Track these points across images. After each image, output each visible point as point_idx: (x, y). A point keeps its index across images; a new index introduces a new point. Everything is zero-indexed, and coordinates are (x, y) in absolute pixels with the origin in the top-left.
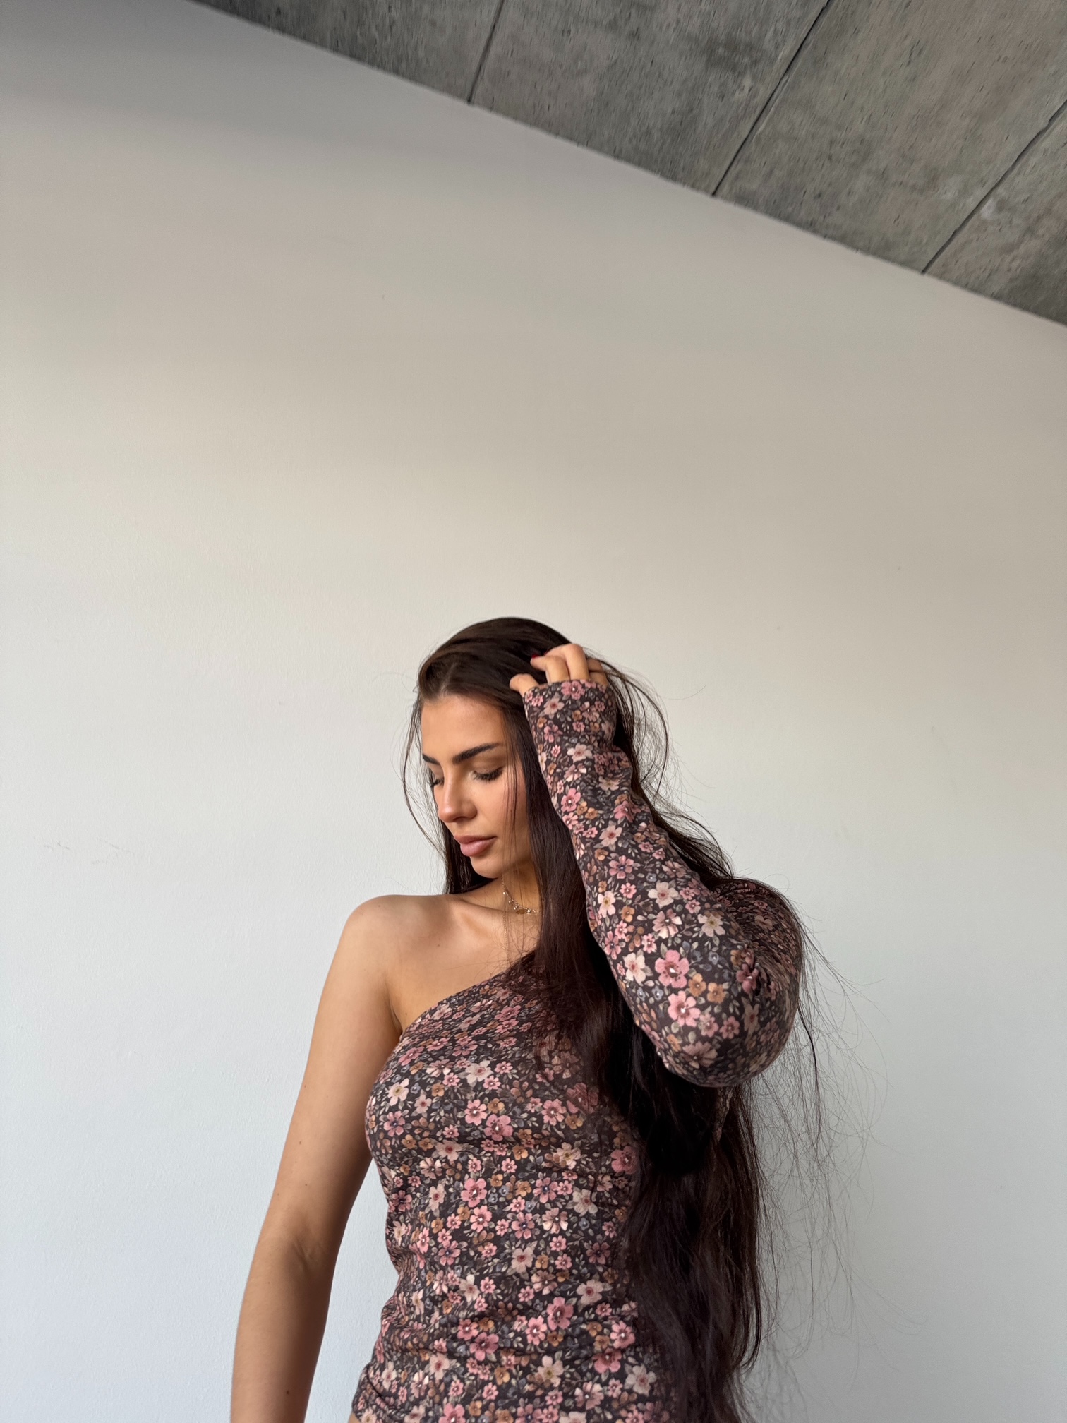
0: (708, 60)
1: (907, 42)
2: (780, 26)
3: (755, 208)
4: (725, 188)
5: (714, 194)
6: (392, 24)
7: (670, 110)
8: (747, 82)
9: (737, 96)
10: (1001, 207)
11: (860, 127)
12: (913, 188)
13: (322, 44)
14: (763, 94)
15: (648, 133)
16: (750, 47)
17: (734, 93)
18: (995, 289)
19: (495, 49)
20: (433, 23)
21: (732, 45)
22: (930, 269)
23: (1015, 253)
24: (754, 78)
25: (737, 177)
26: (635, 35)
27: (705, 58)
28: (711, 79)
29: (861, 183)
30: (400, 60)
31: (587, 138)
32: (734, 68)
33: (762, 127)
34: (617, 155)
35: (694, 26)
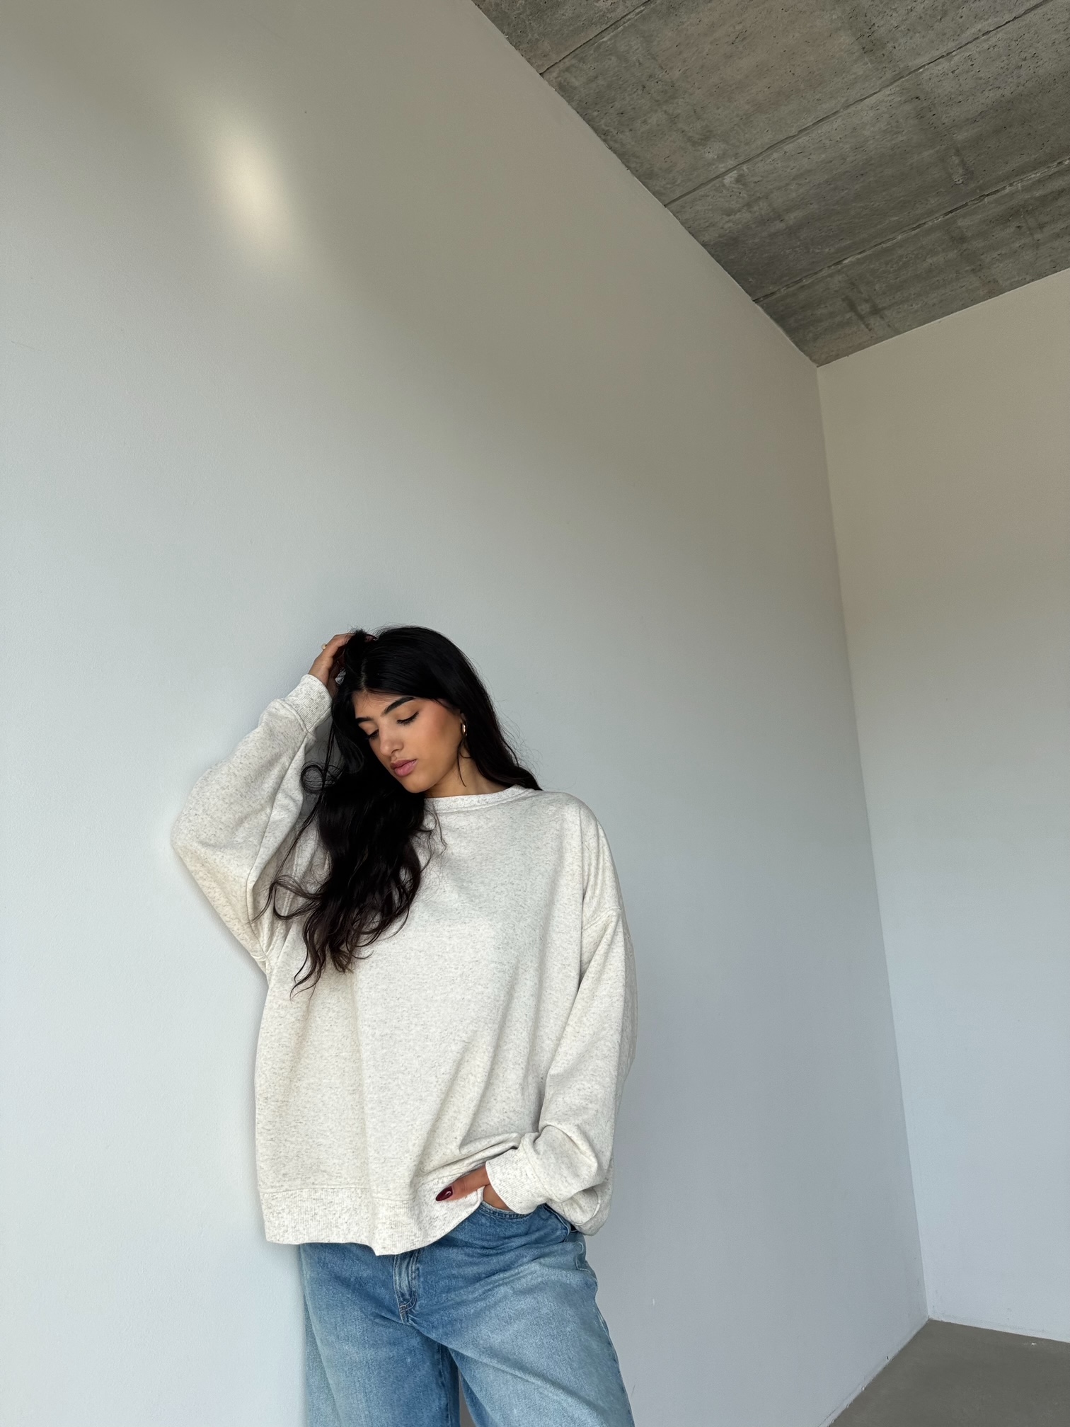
3: (571, 101)
4: (554, 73)
5: (542, 74)
11: (677, 75)
22: (669, 206)
23: (732, 217)
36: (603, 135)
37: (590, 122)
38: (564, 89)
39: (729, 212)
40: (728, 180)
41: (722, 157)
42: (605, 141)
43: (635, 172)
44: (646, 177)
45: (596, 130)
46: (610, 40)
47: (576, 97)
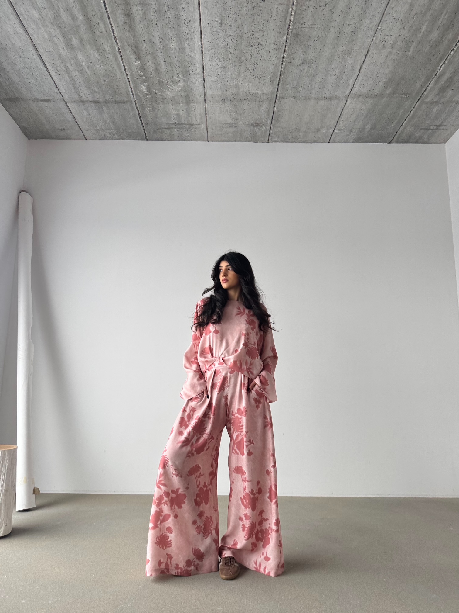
1: (295, 115)
2: (265, 119)
3: (279, 142)
4: (270, 141)
5: (268, 142)
6: (188, 136)
7: (250, 134)
8: (263, 127)
10: (339, 130)
11: (295, 127)
12: (314, 132)
13: (176, 140)
14: (268, 128)
15: (247, 137)
16: (261, 123)
17: (262, 129)
18: (351, 141)
19: (209, 134)
20: (196, 134)
21: (256, 124)
22: (330, 142)
23: (350, 135)
24: (265, 126)
25: (271, 139)
26: (236, 127)
28: (256, 128)
29: (301, 134)
30: (192, 139)
31: (235, 141)
32: (259, 126)
33: (271, 131)
34: (243, 142)
35: (247, 123)
36: (294, 142)
37: (288, 142)
38: (275, 141)
39: (348, 135)
40: (336, 131)
41: (328, 130)
42: (296, 142)
43: (311, 143)
44: (315, 141)
45: (291, 142)
46: (273, 131)
47: (279, 141)
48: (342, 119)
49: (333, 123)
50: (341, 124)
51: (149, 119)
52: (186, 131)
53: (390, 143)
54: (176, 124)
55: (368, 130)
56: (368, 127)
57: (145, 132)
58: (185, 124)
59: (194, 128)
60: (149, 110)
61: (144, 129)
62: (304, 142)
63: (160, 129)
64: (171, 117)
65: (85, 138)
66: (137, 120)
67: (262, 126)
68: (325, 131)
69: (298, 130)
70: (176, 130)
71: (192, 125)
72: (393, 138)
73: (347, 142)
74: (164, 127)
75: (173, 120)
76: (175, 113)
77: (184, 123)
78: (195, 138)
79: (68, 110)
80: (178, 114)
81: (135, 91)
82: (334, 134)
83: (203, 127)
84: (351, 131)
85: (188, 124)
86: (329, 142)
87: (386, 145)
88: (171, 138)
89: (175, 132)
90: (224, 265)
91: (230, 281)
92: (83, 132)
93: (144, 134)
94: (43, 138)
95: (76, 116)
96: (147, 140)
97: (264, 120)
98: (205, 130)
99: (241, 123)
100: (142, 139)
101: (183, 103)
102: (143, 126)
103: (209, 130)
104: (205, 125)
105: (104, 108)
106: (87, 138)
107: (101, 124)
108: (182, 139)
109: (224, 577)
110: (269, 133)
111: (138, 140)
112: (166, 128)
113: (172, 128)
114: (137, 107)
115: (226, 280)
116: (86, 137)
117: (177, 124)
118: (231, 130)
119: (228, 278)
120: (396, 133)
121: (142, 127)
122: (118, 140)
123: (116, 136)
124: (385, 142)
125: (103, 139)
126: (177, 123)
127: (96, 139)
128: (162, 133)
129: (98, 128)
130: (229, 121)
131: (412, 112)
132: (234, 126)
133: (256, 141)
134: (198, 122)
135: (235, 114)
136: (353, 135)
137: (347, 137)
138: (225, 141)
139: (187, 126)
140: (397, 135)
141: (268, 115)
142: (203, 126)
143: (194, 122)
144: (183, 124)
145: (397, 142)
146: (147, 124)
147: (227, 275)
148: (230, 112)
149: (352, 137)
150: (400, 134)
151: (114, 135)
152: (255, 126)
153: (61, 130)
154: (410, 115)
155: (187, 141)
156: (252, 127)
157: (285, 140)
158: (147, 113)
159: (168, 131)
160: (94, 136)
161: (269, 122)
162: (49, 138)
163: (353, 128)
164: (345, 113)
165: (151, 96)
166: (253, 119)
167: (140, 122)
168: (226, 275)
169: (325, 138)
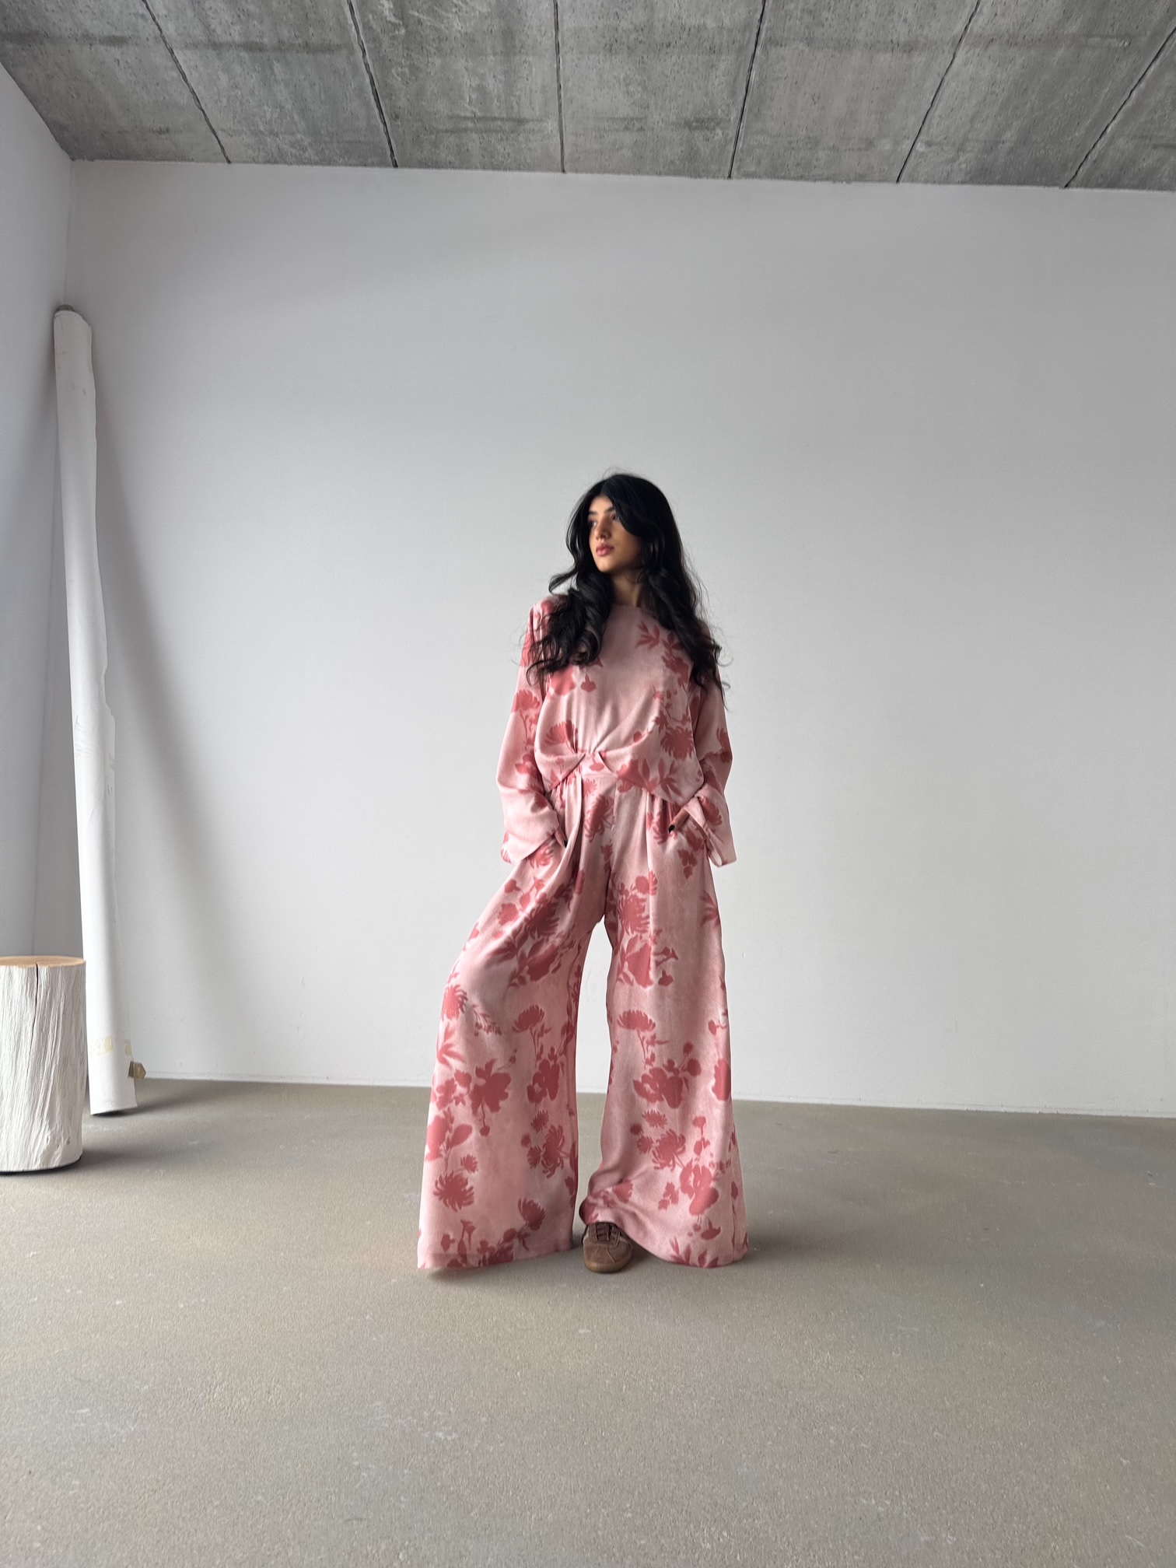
0: (690, 129)
1: (807, 96)
2: (723, 107)
6: (509, 154)
7: (680, 151)
8: (719, 131)
9: (716, 138)
10: (929, 144)
12: (860, 149)
13: (476, 168)
14: (732, 134)
15: (672, 162)
16: (711, 119)
17: (713, 137)
18: (959, 179)
19: (567, 151)
20: (530, 149)
21: (700, 121)
24: (722, 129)
25: (739, 168)
26: (641, 129)
27: (687, 128)
28: (696, 135)
29: (822, 155)
30: (519, 165)
31: (639, 171)
32: (707, 128)
33: (740, 145)
34: (660, 174)
35: (673, 118)
48: (938, 112)
49: (913, 123)
50: (934, 129)
51: (402, 103)
52: (502, 139)
53: (1066, 186)
54: (474, 118)
55: (1007, 145)
56: (1010, 136)
57: (390, 142)
58: (502, 119)
59: (524, 130)
60: (403, 75)
61: (387, 133)
62: (828, 179)
63: (431, 133)
64: (462, 98)
65: (227, 158)
66: (367, 105)
67: (714, 129)
68: (888, 147)
69: (814, 143)
70: (475, 136)
71: (521, 121)
72: (1076, 173)
73: (946, 180)
74: (441, 127)
75: (466, 105)
76: (474, 85)
77: (497, 115)
78: (529, 161)
79: (175, 74)
80: (481, 89)
81: (363, 17)
82: (913, 154)
83: (550, 128)
84: (961, 149)
85: (508, 119)
86: (898, 181)
87: (1055, 192)
88: (463, 161)
89: (474, 142)
90: (601, 508)
91: (618, 550)
92: (219, 142)
93: (387, 146)
94: (112, 158)
95: (200, 91)
96: (396, 166)
97: (719, 112)
98: (555, 140)
99: (657, 117)
100: (382, 164)
101: (495, 54)
102: (385, 124)
103: (569, 139)
104: (556, 125)
105: (278, 67)
106: (231, 159)
107: (268, 115)
108: (493, 163)
109: (594, 1265)
110: (732, 150)
111: (372, 165)
112: (447, 131)
113: (466, 130)
114: (367, 65)
115: (608, 549)
116: (227, 154)
117: (480, 119)
118: (628, 138)
119: (611, 542)
120: (1087, 157)
121: (382, 126)
122: (316, 163)
123: (310, 153)
124: (1051, 182)
125: (276, 162)
126: (479, 114)
127: (255, 161)
128: (436, 145)
129: (262, 128)
130: (624, 111)
131: (1134, 93)
132: (637, 125)
133: (696, 174)
134: (537, 113)
135: (640, 89)
136: (967, 159)
137: (949, 167)
138: (613, 171)
139: (508, 126)
140: (1087, 166)
141: (733, 94)
142: (551, 125)
143: (526, 113)
144: (495, 119)
145: (1087, 184)
146: (397, 117)
147: (610, 535)
148: (627, 85)
149: (963, 166)
150: (1095, 161)
151: (304, 150)
152: (696, 128)
153: (161, 132)
154: (1129, 104)
155: (505, 169)
156: (686, 132)
157: (776, 172)
158: (397, 82)
159: (451, 140)
160: (250, 152)
161: (734, 115)
162: (127, 157)
163: (966, 139)
164: (946, 92)
165: (407, 32)
166: (690, 107)
167: (376, 111)
168: (606, 533)
169: (887, 169)
